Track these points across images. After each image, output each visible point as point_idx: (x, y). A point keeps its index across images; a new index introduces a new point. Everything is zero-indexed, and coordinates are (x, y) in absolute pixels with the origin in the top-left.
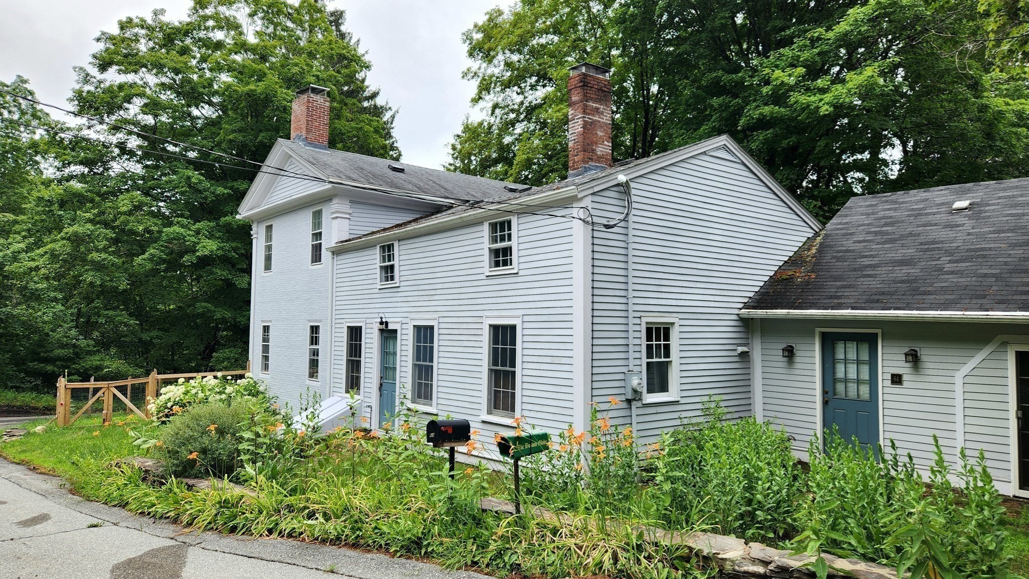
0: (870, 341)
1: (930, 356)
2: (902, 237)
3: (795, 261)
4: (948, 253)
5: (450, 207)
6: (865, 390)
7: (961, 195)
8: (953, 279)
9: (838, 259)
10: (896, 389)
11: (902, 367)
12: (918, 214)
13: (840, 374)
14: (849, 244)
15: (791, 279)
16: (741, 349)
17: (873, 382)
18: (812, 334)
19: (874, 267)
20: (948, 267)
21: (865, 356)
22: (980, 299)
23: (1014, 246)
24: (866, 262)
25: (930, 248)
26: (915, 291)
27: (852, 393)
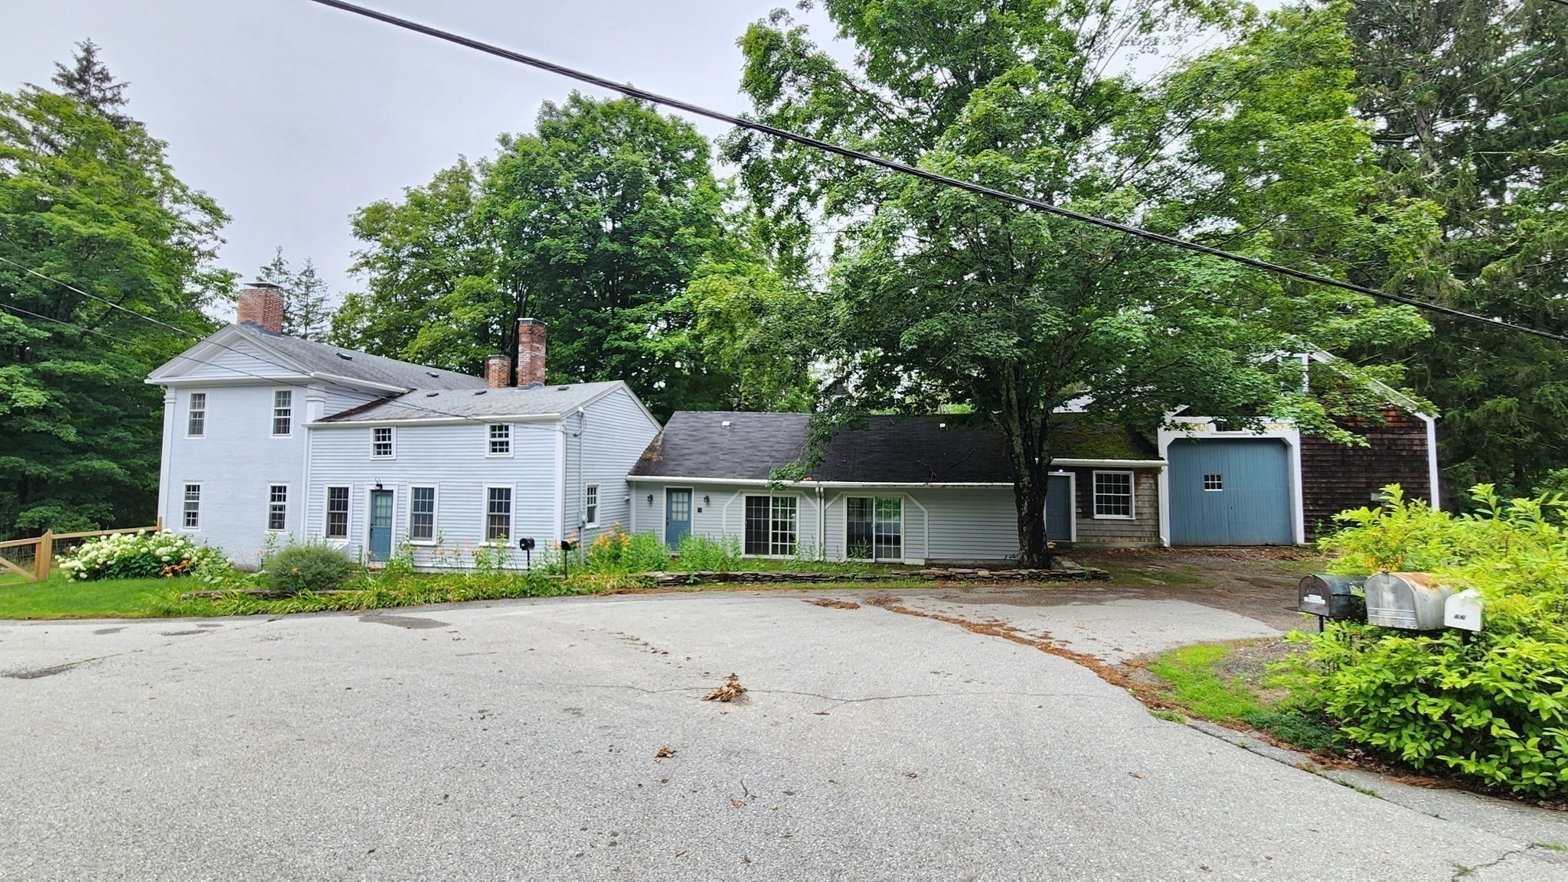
0: (689, 491)
1: (715, 498)
2: (701, 439)
3: (651, 449)
4: (721, 450)
5: (402, 394)
6: (686, 516)
7: (726, 418)
8: (724, 463)
9: (673, 449)
10: (699, 514)
11: (702, 504)
12: (708, 426)
13: (674, 509)
14: (676, 440)
15: (649, 460)
16: (626, 498)
17: (689, 512)
18: (662, 489)
19: (690, 454)
20: (721, 457)
21: (686, 499)
22: (733, 473)
23: (747, 448)
24: (686, 451)
25: (713, 445)
26: (708, 469)
27: (680, 518)
